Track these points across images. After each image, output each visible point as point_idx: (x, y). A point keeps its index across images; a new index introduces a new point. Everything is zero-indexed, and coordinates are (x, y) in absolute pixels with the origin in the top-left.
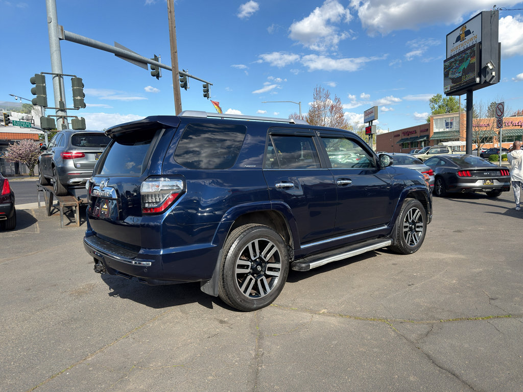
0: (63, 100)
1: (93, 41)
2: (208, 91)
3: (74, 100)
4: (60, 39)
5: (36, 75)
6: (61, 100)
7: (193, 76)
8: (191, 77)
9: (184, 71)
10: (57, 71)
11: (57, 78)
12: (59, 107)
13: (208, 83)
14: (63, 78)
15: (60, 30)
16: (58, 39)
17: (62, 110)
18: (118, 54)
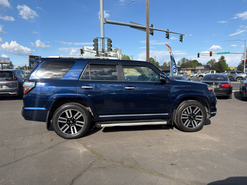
0: (104, 48)
1: (119, 22)
2: (182, 38)
3: (108, 48)
4: (104, 24)
5: (95, 39)
6: (103, 48)
7: (172, 32)
8: (171, 32)
9: (168, 30)
10: (102, 37)
11: (102, 39)
12: (102, 51)
13: (182, 35)
14: (104, 39)
15: (104, 20)
16: (103, 24)
17: (103, 52)
18: (131, 26)
